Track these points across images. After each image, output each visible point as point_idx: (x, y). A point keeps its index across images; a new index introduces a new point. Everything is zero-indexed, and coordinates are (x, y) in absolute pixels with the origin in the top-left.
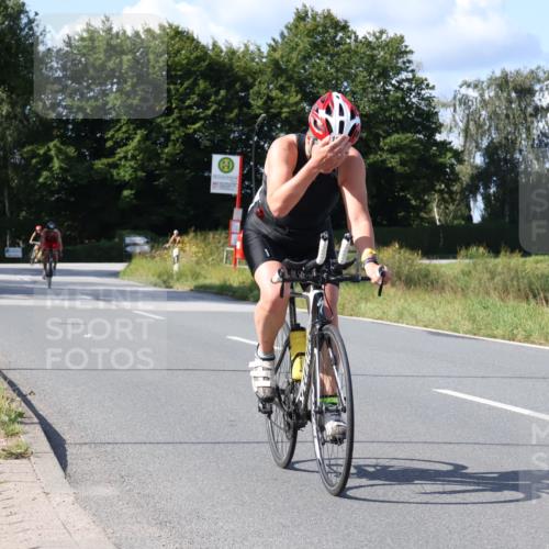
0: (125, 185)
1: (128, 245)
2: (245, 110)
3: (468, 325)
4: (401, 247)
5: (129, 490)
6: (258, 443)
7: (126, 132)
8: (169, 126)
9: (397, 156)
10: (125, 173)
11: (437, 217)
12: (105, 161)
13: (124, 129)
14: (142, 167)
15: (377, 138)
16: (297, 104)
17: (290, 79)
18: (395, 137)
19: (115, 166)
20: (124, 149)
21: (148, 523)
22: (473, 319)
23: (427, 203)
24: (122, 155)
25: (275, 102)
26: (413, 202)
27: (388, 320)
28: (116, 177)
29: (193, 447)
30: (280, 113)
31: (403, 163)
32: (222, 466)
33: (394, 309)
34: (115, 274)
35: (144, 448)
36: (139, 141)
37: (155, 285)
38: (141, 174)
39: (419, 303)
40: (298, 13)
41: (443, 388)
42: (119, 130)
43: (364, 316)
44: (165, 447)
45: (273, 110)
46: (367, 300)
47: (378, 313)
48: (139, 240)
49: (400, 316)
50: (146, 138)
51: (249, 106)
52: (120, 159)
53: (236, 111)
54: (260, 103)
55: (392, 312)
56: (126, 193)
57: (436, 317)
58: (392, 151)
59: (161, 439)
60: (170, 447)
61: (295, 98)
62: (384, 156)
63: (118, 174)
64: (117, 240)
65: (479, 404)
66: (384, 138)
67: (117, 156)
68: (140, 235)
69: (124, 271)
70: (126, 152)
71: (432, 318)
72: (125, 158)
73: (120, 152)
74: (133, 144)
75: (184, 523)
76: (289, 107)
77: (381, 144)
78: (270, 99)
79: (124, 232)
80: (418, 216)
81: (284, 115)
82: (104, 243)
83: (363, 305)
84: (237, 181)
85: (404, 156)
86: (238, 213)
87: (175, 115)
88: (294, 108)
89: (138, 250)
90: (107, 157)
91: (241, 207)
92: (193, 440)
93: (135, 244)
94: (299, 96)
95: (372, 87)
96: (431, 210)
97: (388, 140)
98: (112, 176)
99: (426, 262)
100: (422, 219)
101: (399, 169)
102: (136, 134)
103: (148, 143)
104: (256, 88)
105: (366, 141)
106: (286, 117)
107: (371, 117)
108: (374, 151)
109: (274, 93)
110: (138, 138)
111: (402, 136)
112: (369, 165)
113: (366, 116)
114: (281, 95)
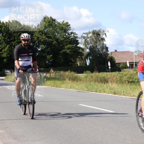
0: (4, 58)
1: (6, 73)
2: (33, 40)
3: (86, 89)
4: (71, 71)
5: (7, 131)
8: (15, 44)
9: (69, 50)
10: (5, 55)
11: (79, 64)
13: (4, 45)
14: (9, 54)
15: (64, 46)
16: (45, 38)
17: (42, 33)
18: (68, 46)
20: (4, 50)
21: (12, 139)
22: (87, 88)
23: (76, 61)
24: (4, 51)
25: (40, 38)
26: (73, 61)
28: (2, 56)
29: (22, 120)
30: (41, 41)
31: (70, 52)
32: (29, 124)
33: (69, 86)
34: (3, 80)
35: (10, 121)
36: (8, 48)
37: (13, 82)
38: (8, 56)
39: (75, 84)
40: (44, 17)
41: (81, 104)
44: (16, 120)
45: (39, 40)
46: (63, 84)
47: (65, 87)
48: (8, 71)
49: (71, 88)
50: (9, 47)
51: (34, 39)
52: (3, 52)
54: (36, 38)
55: (69, 87)
56: (5, 60)
57: (79, 87)
58: (68, 49)
59: (14, 118)
60: (17, 120)
61: (44, 37)
62: (66, 50)
63: (3, 55)
64: (3, 71)
65: (89, 108)
66: (66, 46)
67: (3, 51)
68: (8, 70)
69: (5, 79)
70: (5, 50)
72: (5, 52)
73: (3, 50)
74: (7, 48)
75: (20, 138)
76: (43, 39)
77: (65, 47)
78: (38, 37)
79: (5, 69)
80: (74, 64)
83: (62, 85)
85: (70, 50)
87: (16, 41)
89: (8, 74)
92: (22, 118)
93: (7, 72)
94: (45, 37)
95: (63, 34)
96: (77, 62)
97: (67, 46)
98: (1, 56)
99: (77, 75)
100: (75, 64)
101: (69, 53)
102: (7, 46)
103: (10, 48)
104: (34, 35)
105: (62, 47)
106: (42, 42)
107: (62, 41)
108: (63, 49)
109: (39, 36)
110: (8, 47)
111: (70, 46)
112: (63, 52)
113: (61, 41)
114: (41, 36)
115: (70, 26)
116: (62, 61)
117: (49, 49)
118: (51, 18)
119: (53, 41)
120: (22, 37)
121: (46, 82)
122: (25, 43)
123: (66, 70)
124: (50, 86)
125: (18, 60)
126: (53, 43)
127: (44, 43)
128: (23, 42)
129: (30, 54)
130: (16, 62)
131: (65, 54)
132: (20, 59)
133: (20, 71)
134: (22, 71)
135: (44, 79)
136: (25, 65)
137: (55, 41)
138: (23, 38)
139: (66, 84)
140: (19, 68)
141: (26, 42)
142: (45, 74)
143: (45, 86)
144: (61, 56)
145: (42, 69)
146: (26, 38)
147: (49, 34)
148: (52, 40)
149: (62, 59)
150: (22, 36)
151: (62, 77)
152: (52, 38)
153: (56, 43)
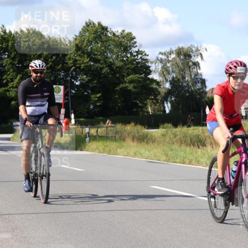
0: (12, 99)
1: (14, 126)
2: (65, 65)
3: (164, 158)
4: (136, 124)
5: (17, 235)
6: (73, 212)
7: (12, 75)
9: (132, 85)
10: (12, 94)
11: (150, 111)
12: (3, 89)
13: (11, 74)
15: (123, 76)
16: (87, 62)
17: (83, 52)
18: (131, 76)
19: (8, 91)
20: (12, 83)
22: (166, 155)
23: (146, 104)
24: (11, 86)
25: (78, 62)
26: (140, 104)
27: (130, 156)
28: (8, 96)
29: (45, 215)
30: (80, 67)
31: (134, 87)
32: (58, 223)
33: (132, 151)
34: (8, 139)
35: (23, 216)
36: (19, 80)
39: (143, 149)
40: (86, 23)
41: (154, 186)
42: (9, 75)
43: (119, 155)
44: (32, 215)
45: (77, 65)
46: (120, 148)
47: (125, 153)
49: (135, 155)
50: (21, 78)
51: (67, 63)
52: (10, 88)
53: (60, 66)
54: (71, 62)
55: (132, 153)
56: (13, 103)
57: (151, 155)
58: (130, 82)
59: (30, 212)
60: (34, 215)
61: (86, 60)
62: (127, 85)
63: (9, 94)
64: (9, 124)
66: (127, 77)
69: (13, 137)
71: (149, 155)
72: (13, 87)
73: (10, 85)
74: (16, 81)
76: (84, 64)
77: (125, 79)
78: (76, 60)
79: (12, 120)
80: (143, 111)
81: (82, 67)
82: (4, 125)
83: (119, 150)
84: (62, 97)
85: (135, 85)
86: (63, 111)
88: (86, 64)
90: (4, 87)
91: (64, 108)
92: (45, 212)
93: (17, 126)
94: (88, 59)
95: (121, 55)
96: (148, 108)
97: (128, 78)
98: (6, 95)
99: (147, 130)
101: (133, 90)
102: (17, 76)
104: (68, 56)
105: (118, 78)
106: (83, 68)
107: (120, 68)
108: (122, 83)
109: (77, 58)
110: (18, 78)
111: (134, 76)
112: (120, 89)
113: (118, 67)
114: (80, 59)
115: (135, 40)
116: (119, 105)
117: (95, 82)
118: (99, 24)
119: (103, 68)
120: (31, 66)
121: (90, 144)
122: (36, 77)
123: (126, 122)
124: (97, 151)
125: (24, 104)
126: (103, 72)
127: (87, 71)
128: (34, 75)
129: (46, 94)
130: (21, 108)
131: (125, 91)
132: (27, 104)
133: (28, 123)
134: (31, 124)
135: (86, 137)
136: (37, 114)
137: (107, 68)
138: (33, 67)
139: (126, 147)
140: (26, 119)
141: (39, 75)
142: (87, 130)
143: (87, 151)
144: (117, 96)
145: (82, 119)
146: (39, 68)
147: (95, 55)
148: (102, 66)
149: (119, 101)
150: (32, 64)
151: (120, 134)
152: (101, 61)
153: (109, 71)
